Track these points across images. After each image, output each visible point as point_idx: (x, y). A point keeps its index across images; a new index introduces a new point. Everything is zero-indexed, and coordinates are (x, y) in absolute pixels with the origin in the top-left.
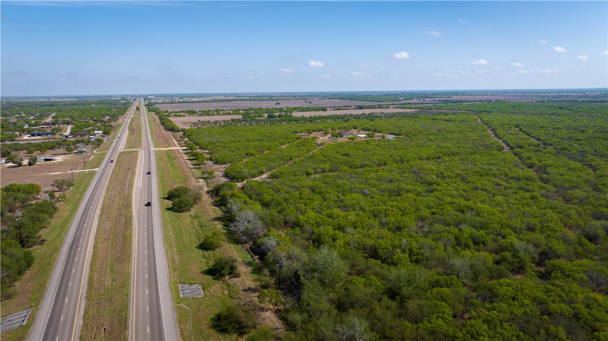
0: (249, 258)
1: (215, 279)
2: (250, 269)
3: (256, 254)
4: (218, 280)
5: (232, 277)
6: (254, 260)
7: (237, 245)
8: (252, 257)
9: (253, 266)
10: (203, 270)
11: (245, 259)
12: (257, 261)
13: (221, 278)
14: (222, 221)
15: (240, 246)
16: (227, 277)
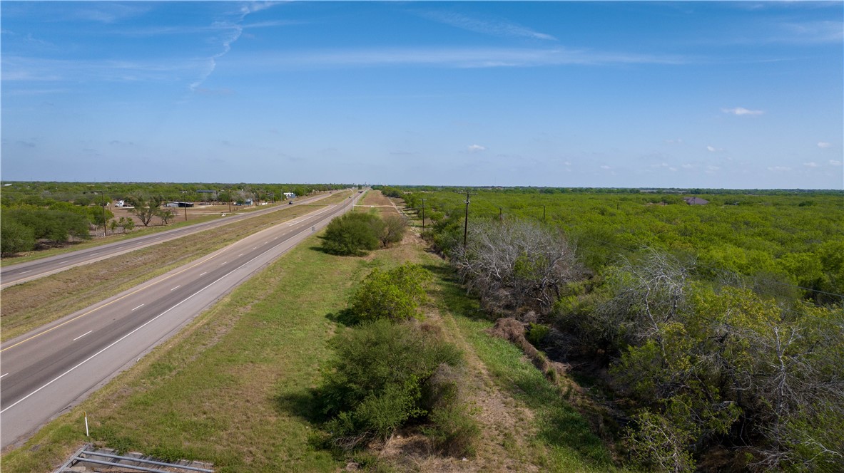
0: (523, 367)
1: (325, 446)
2: (529, 414)
3: (554, 357)
4: (338, 455)
5: (421, 448)
6: (550, 375)
7: (475, 320)
8: (538, 364)
9: (548, 400)
10: (291, 389)
11: (504, 369)
12: (563, 382)
13: (355, 441)
14: (439, 273)
15: (483, 326)
16: (395, 443)
